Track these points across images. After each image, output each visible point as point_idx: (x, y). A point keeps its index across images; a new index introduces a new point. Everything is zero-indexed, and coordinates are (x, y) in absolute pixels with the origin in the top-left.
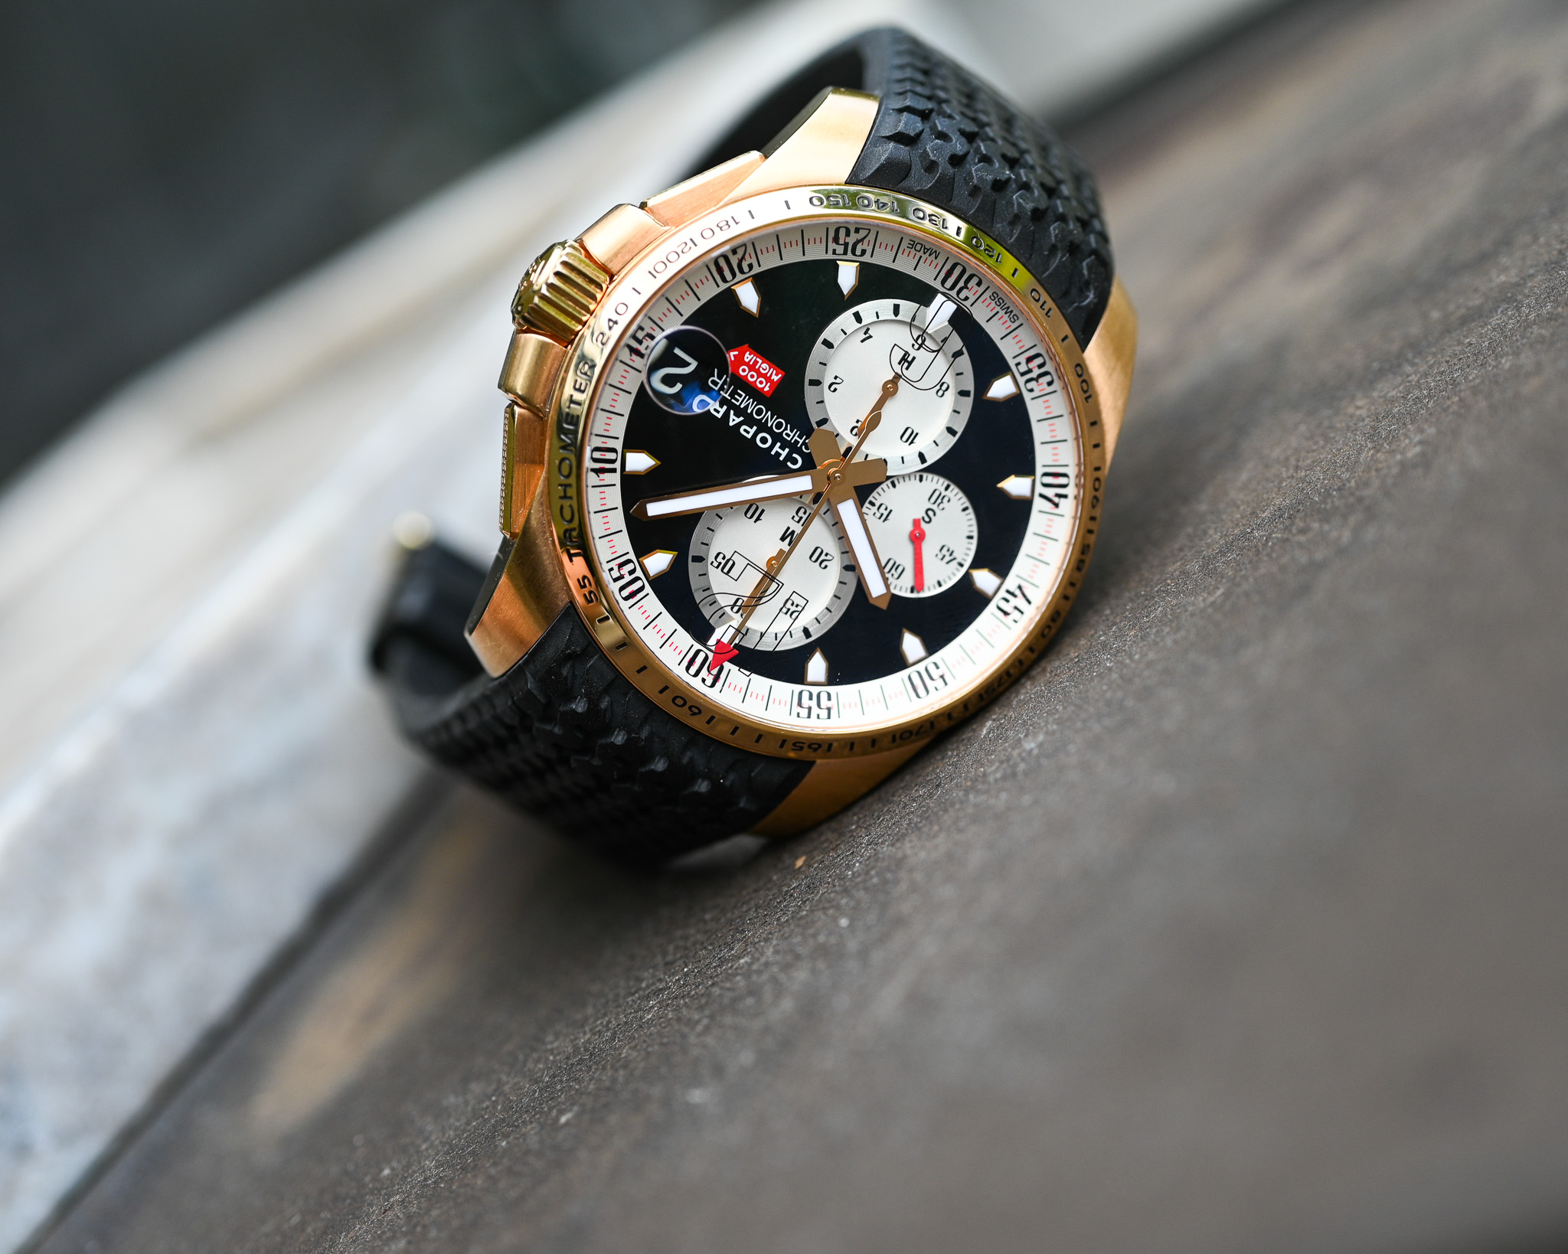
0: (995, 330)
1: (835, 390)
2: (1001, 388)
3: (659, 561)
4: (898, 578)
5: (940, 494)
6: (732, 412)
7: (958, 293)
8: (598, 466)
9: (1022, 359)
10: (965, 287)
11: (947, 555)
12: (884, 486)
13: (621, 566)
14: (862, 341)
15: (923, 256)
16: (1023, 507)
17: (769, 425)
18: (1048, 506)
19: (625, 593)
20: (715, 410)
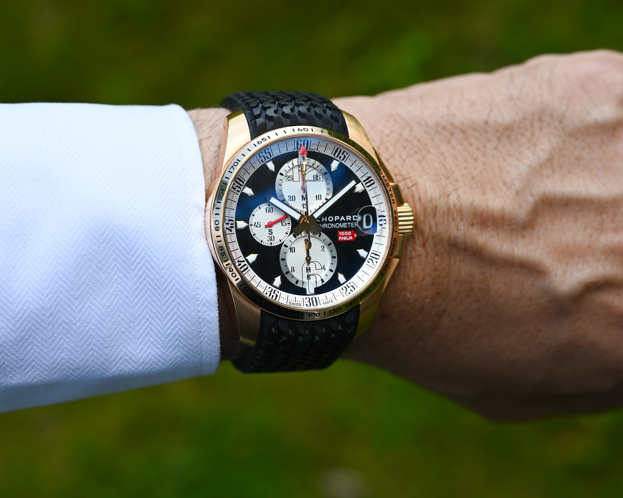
0: (292, 297)
1: (322, 247)
2: (278, 281)
3: (335, 165)
4: (266, 208)
5: (272, 240)
6: (345, 220)
7: (309, 298)
8: (370, 179)
9: (279, 294)
10: (309, 301)
11: (257, 225)
12: (289, 231)
13: (345, 157)
14: (324, 266)
15: (326, 301)
16: (246, 254)
17: (332, 224)
18: (241, 259)
19: (339, 150)
20: (349, 217)
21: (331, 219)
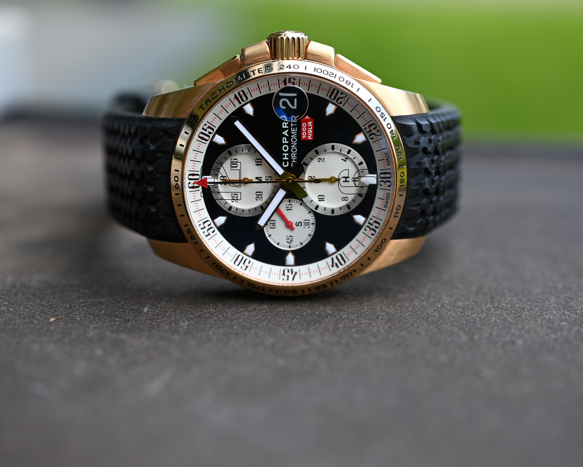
0: (377, 203)
1: (319, 161)
2: (359, 219)
3: (220, 140)
4: (271, 228)
5: (309, 223)
6: (288, 130)
7: (381, 181)
8: (238, 96)
9: (374, 219)
10: (385, 182)
11: (290, 240)
12: (298, 201)
13: (209, 127)
14: (342, 159)
15: (385, 160)
16: (324, 255)
17: (292, 147)
18: (330, 263)
19: (201, 135)
20: (284, 124)
21: (285, 148)
